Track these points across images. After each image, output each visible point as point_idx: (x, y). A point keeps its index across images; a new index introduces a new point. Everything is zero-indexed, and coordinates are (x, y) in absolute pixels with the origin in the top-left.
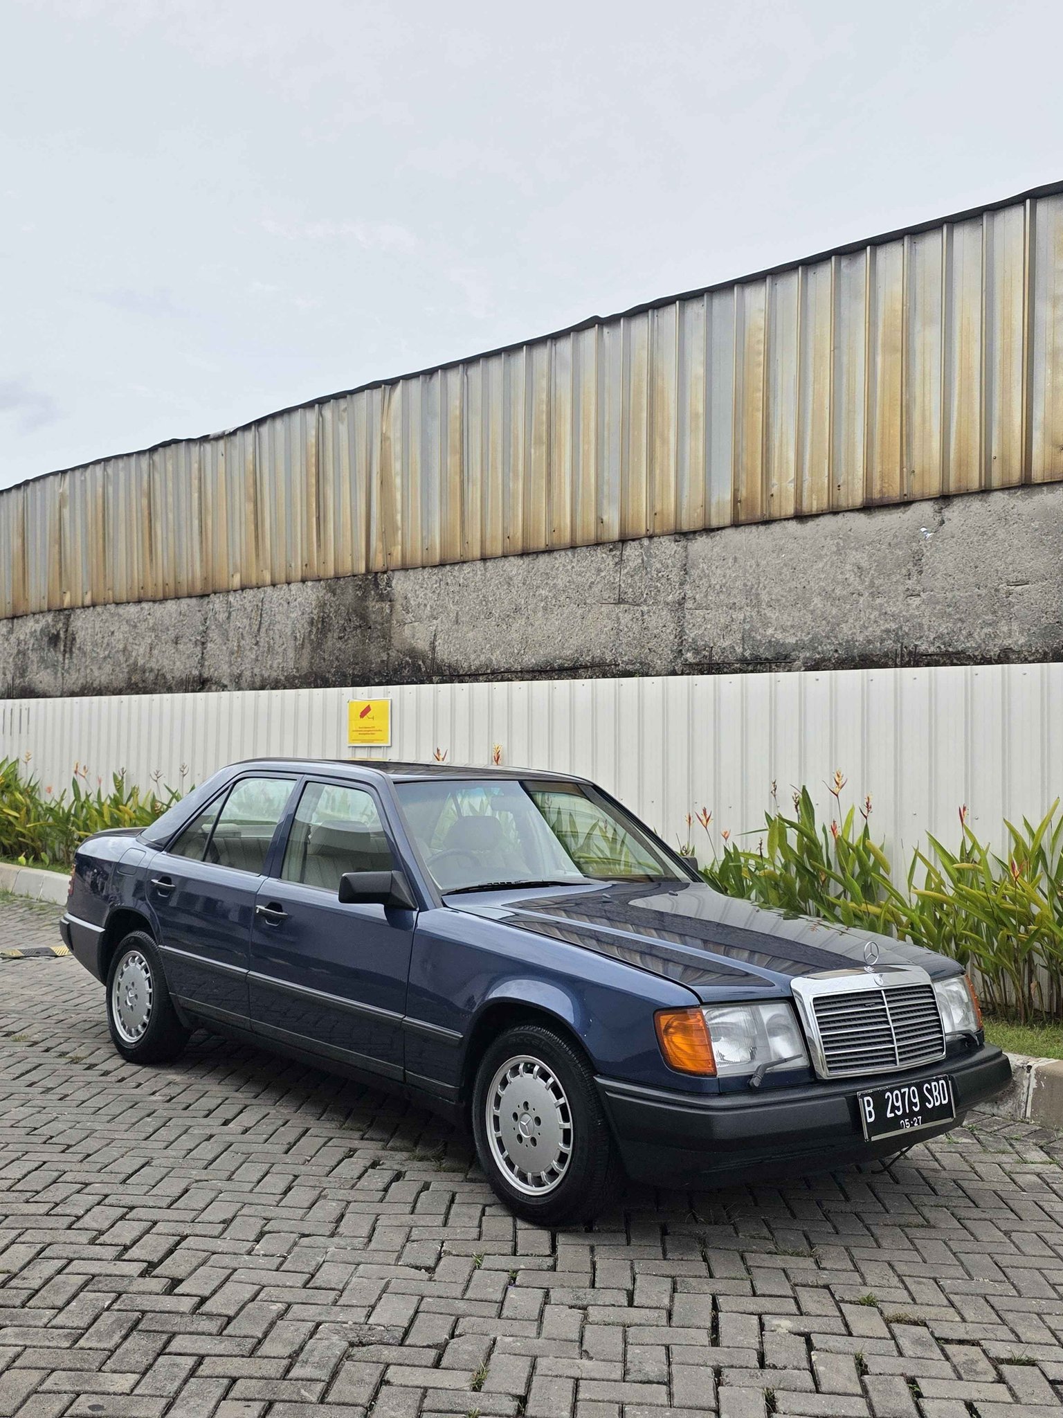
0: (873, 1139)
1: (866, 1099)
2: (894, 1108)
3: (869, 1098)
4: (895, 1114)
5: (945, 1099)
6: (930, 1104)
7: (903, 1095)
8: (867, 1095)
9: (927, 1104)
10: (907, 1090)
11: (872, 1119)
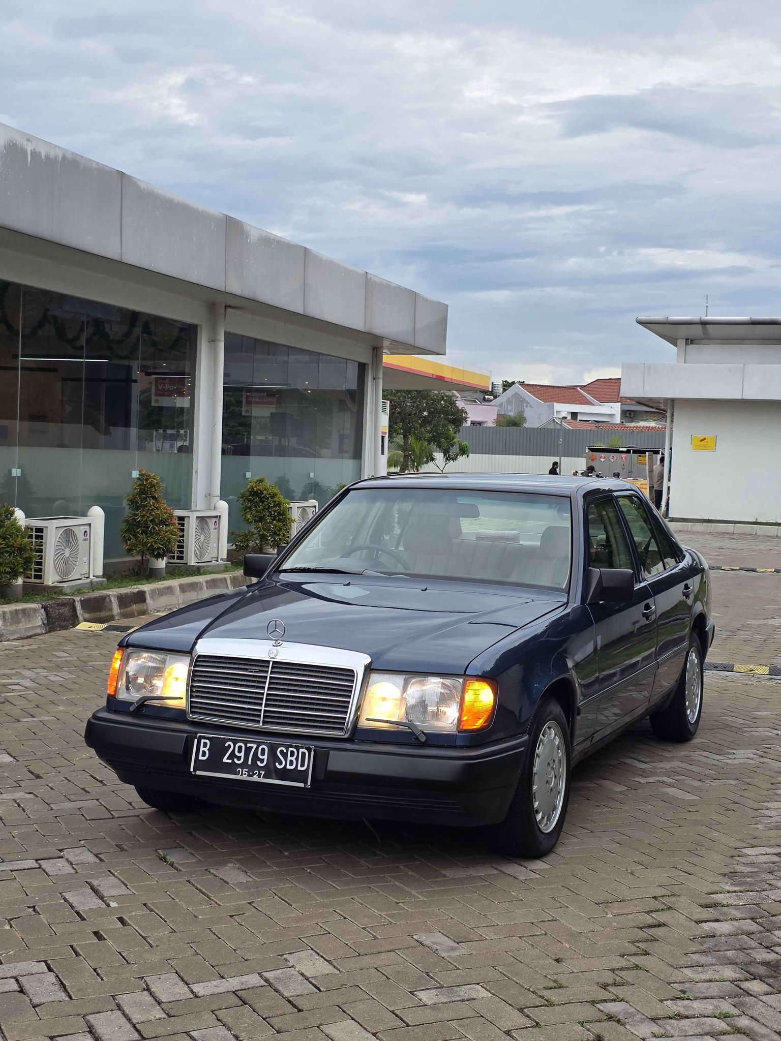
0: (198, 773)
1: (203, 741)
2: (233, 756)
3: (208, 741)
4: (233, 761)
5: (302, 765)
6: (281, 763)
7: (248, 750)
8: (205, 738)
9: (277, 764)
10: (255, 746)
11: (204, 758)
